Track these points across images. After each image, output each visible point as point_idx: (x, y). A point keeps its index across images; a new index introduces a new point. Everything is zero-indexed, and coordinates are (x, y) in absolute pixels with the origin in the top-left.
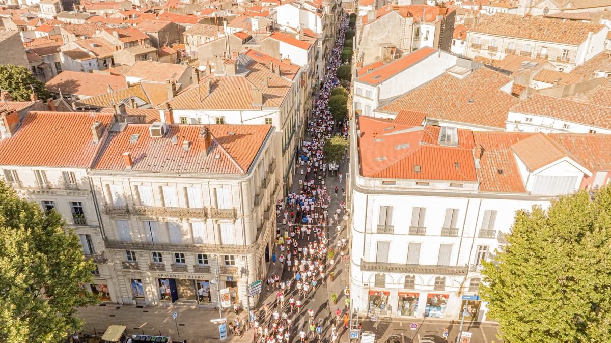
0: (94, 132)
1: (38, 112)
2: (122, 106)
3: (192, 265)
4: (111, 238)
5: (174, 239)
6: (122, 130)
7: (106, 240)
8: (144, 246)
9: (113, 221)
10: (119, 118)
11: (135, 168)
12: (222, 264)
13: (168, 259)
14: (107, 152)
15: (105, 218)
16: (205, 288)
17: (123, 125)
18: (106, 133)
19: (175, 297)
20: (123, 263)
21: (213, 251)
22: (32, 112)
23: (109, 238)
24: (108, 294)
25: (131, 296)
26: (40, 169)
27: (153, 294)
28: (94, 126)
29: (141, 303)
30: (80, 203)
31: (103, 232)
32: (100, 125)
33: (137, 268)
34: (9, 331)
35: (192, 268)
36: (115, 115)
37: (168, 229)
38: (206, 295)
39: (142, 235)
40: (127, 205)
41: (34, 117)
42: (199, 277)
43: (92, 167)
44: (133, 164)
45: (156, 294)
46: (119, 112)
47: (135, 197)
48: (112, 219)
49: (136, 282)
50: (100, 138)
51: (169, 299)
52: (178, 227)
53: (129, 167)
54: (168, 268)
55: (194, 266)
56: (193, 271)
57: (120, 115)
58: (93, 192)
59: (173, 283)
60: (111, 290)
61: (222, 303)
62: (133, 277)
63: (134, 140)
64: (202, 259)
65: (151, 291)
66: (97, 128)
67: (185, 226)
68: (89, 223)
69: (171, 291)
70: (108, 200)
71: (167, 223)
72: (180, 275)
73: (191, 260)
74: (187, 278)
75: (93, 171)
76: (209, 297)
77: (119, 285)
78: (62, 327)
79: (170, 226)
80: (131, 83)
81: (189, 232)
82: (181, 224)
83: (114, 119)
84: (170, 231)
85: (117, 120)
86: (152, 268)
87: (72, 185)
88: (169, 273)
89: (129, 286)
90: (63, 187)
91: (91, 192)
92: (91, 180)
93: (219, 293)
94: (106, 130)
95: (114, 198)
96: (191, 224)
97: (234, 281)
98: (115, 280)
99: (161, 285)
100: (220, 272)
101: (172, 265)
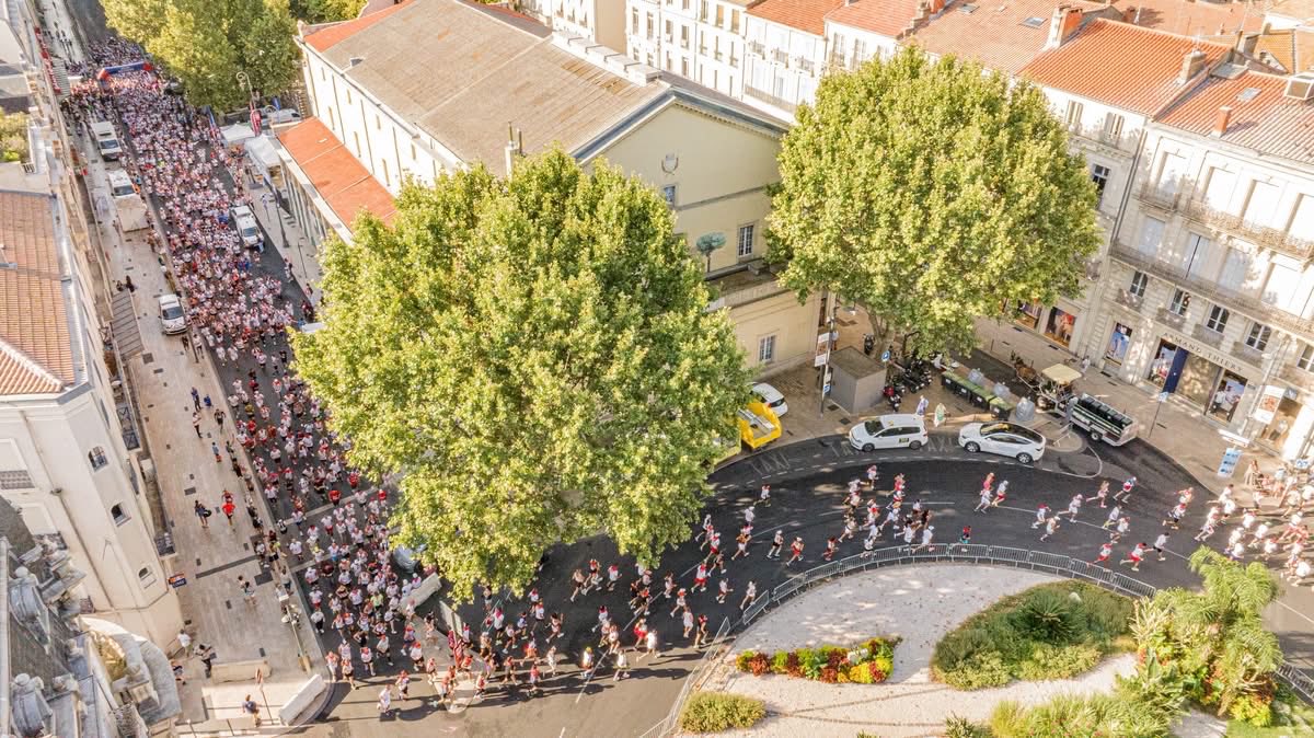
0: (1187, 65)
1: (1110, 22)
2: (1253, 39)
3: (1232, 341)
4: (1124, 241)
5: (1228, 281)
6: (1233, 76)
7: (1115, 241)
8: (1168, 274)
9: (1142, 216)
10: (1237, 56)
11: (1226, 137)
12: (1293, 360)
13: (1197, 313)
14: (1191, 102)
15: (1133, 205)
16: (1230, 395)
17: (1238, 68)
18: (1203, 75)
19: (1171, 385)
20: (1121, 291)
21: (1289, 325)
22: (1100, 19)
23: (1121, 241)
24: (1069, 338)
25: (1102, 354)
26: (1078, 99)
27: (1138, 362)
28: (1192, 55)
29: (1111, 370)
30: (1107, 170)
31: (1116, 230)
32: (1202, 57)
33: (1138, 309)
34: (994, 249)
35: (1231, 345)
36: (1232, 50)
37: (1225, 261)
38: (1227, 406)
39: (1177, 255)
40: (1179, 196)
41: (1100, 27)
42: (1233, 366)
43: (1156, 118)
44: (1226, 131)
45: (1143, 363)
46: (1241, 48)
47: (1201, 186)
48: (1143, 211)
49: (1123, 332)
50: (1190, 77)
51: (1160, 383)
52: (1247, 263)
53: (1217, 133)
54: (1189, 330)
55: (1236, 344)
56: (1229, 350)
57: (1240, 54)
58: (1136, 158)
59: (1183, 357)
60: (1076, 333)
61: (1258, 410)
62: (1122, 321)
63: (1248, 95)
64: (1259, 337)
65: (1139, 355)
66: (1195, 59)
67: (1260, 263)
68: (1103, 207)
69: (1171, 373)
70: (1153, 179)
71: (1230, 248)
72: (1200, 350)
73: (1236, 330)
74: (1211, 360)
75: (1156, 124)
76: (1232, 411)
77: (1095, 325)
78: (1036, 286)
79: (1233, 256)
80: (1274, 28)
81: (1262, 277)
82: (1254, 258)
83: (1227, 57)
84: (1227, 266)
85: (1231, 60)
86: (1161, 316)
87: (1111, 138)
88: (1185, 339)
89: (1108, 332)
90: (1097, 137)
91: (1134, 158)
92: (1144, 136)
93: (1263, 390)
94: (1206, 69)
95: (1165, 178)
96: (1273, 265)
97: (1298, 400)
98: (1093, 314)
99: (1157, 356)
100: (1279, 373)
101: (1197, 326)
